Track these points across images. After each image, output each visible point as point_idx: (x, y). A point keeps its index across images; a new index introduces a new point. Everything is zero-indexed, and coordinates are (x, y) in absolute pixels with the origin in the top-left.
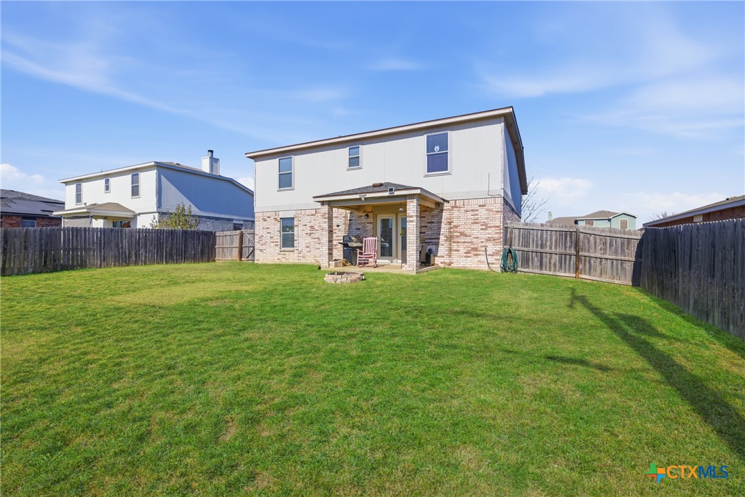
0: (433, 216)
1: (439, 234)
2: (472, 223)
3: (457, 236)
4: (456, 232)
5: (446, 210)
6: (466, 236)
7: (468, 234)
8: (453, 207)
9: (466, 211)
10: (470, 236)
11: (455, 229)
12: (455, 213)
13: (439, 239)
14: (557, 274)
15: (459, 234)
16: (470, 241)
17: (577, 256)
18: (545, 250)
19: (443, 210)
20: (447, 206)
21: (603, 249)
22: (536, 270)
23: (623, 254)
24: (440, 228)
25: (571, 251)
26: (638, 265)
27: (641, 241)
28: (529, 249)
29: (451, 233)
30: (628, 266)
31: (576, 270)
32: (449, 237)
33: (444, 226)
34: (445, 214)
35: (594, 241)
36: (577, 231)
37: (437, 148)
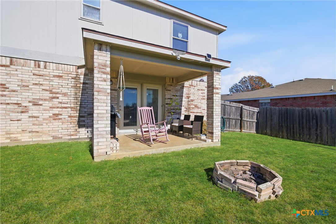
0: (177, 91)
1: (181, 106)
2: (202, 99)
3: (193, 108)
4: (192, 104)
5: (186, 87)
6: (198, 108)
7: (199, 107)
8: (190, 85)
9: (198, 90)
10: (200, 108)
11: (192, 103)
12: (192, 90)
13: (181, 109)
14: (235, 130)
15: (194, 106)
16: (200, 111)
17: (241, 120)
18: (231, 117)
19: (183, 87)
20: (187, 84)
21: (247, 116)
22: (228, 129)
23: (252, 119)
24: (182, 101)
25: (239, 118)
26: (257, 124)
27: (258, 113)
28: (225, 117)
29: (189, 105)
30: (254, 124)
31: (241, 128)
32: (188, 109)
33: (184, 99)
34: (185, 90)
35: (245, 113)
36: (242, 107)
37: (180, 35)
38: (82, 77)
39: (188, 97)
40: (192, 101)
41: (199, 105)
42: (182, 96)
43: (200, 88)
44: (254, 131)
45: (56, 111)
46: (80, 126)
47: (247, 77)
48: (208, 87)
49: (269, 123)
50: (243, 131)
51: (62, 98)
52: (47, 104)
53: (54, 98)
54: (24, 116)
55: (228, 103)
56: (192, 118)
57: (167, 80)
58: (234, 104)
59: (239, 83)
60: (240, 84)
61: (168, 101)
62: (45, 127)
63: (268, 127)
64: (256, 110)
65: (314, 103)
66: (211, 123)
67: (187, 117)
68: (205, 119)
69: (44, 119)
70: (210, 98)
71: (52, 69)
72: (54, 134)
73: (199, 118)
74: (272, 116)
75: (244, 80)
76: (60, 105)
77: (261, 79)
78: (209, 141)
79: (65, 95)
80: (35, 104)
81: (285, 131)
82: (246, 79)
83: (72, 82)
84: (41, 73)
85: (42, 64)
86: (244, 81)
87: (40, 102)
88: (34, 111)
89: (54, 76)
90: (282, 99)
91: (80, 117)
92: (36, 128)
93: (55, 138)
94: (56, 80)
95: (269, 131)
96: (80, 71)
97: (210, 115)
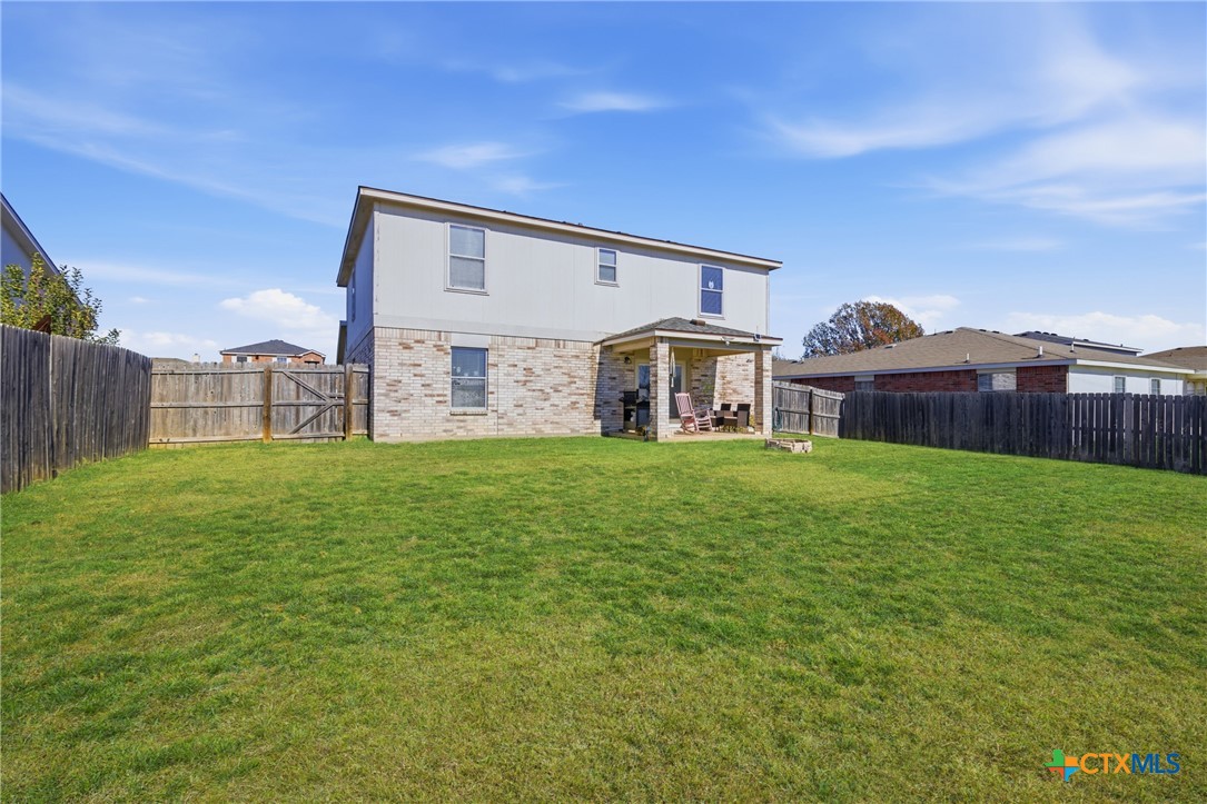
3: (732, 393)
4: (731, 388)
5: (719, 361)
6: (741, 393)
7: (743, 391)
10: (744, 393)
11: (730, 385)
12: (728, 366)
13: (713, 396)
14: (799, 431)
15: (733, 391)
16: (744, 398)
17: (810, 415)
18: (792, 409)
19: (716, 361)
20: (719, 358)
21: (822, 408)
22: (787, 430)
23: (832, 412)
24: (714, 384)
25: (806, 410)
26: (841, 422)
27: (842, 402)
28: (782, 408)
29: (724, 389)
30: (836, 423)
31: (810, 429)
32: (723, 395)
33: (717, 380)
34: (719, 366)
35: (817, 402)
36: (811, 393)
37: (711, 284)
38: (598, 355)
39: (724, 378)
40: (729, 382)
41: (740, 389)
42: (715, 376)
43: (741, 363)
44: (834, 435)
45: (574, 398)
46: (596, 418)
47: (853, 306)
48: (757, 368)
49: (860, 419)
50: (814, 433)
51: (579, 383)
52: (566, 390)
53: (572, 382)
54: (547, 404)
55: (786, 385)
56: (734, 408)
57: (695, 353)
58: (798, 387)
59: (831, 321)
60: (833, 326)
61: (695, 384)
62: (564, 418)
63: (859, 426)
64: (839, 396)
65: (941, 384)
66: (760, 413)
67: (726, 407)
68: (752, 408)
69: (564, 408)
70: (759, 383)
71: (571, 349)
72: (572, 426)
73: (744, 407)
74: (863, 407)
75: (844, 313)
76: (577, 391)
77: (890, 312)
78: (759, 433)
79: (582, 378)
80: (556, 391)
81: (883, 432)
82: (849, 310)
83: (588, 363)
84: (561, 354)
85: (561, 342)
86: (845, 318)
87: (560, 388)
88: (555, 398)
89: (573, 356)
90: (893, 375)
91: (596, 405)
92: (556, 418)
93: (573, 430)
94: (574, 361)
95: (859, 434)
96: (595, 348)
97: (759, 403)
